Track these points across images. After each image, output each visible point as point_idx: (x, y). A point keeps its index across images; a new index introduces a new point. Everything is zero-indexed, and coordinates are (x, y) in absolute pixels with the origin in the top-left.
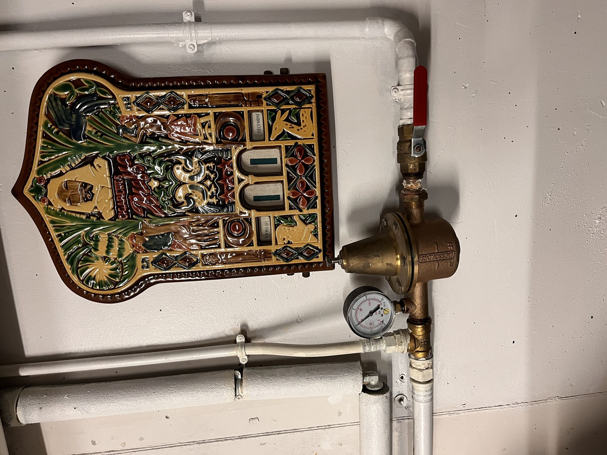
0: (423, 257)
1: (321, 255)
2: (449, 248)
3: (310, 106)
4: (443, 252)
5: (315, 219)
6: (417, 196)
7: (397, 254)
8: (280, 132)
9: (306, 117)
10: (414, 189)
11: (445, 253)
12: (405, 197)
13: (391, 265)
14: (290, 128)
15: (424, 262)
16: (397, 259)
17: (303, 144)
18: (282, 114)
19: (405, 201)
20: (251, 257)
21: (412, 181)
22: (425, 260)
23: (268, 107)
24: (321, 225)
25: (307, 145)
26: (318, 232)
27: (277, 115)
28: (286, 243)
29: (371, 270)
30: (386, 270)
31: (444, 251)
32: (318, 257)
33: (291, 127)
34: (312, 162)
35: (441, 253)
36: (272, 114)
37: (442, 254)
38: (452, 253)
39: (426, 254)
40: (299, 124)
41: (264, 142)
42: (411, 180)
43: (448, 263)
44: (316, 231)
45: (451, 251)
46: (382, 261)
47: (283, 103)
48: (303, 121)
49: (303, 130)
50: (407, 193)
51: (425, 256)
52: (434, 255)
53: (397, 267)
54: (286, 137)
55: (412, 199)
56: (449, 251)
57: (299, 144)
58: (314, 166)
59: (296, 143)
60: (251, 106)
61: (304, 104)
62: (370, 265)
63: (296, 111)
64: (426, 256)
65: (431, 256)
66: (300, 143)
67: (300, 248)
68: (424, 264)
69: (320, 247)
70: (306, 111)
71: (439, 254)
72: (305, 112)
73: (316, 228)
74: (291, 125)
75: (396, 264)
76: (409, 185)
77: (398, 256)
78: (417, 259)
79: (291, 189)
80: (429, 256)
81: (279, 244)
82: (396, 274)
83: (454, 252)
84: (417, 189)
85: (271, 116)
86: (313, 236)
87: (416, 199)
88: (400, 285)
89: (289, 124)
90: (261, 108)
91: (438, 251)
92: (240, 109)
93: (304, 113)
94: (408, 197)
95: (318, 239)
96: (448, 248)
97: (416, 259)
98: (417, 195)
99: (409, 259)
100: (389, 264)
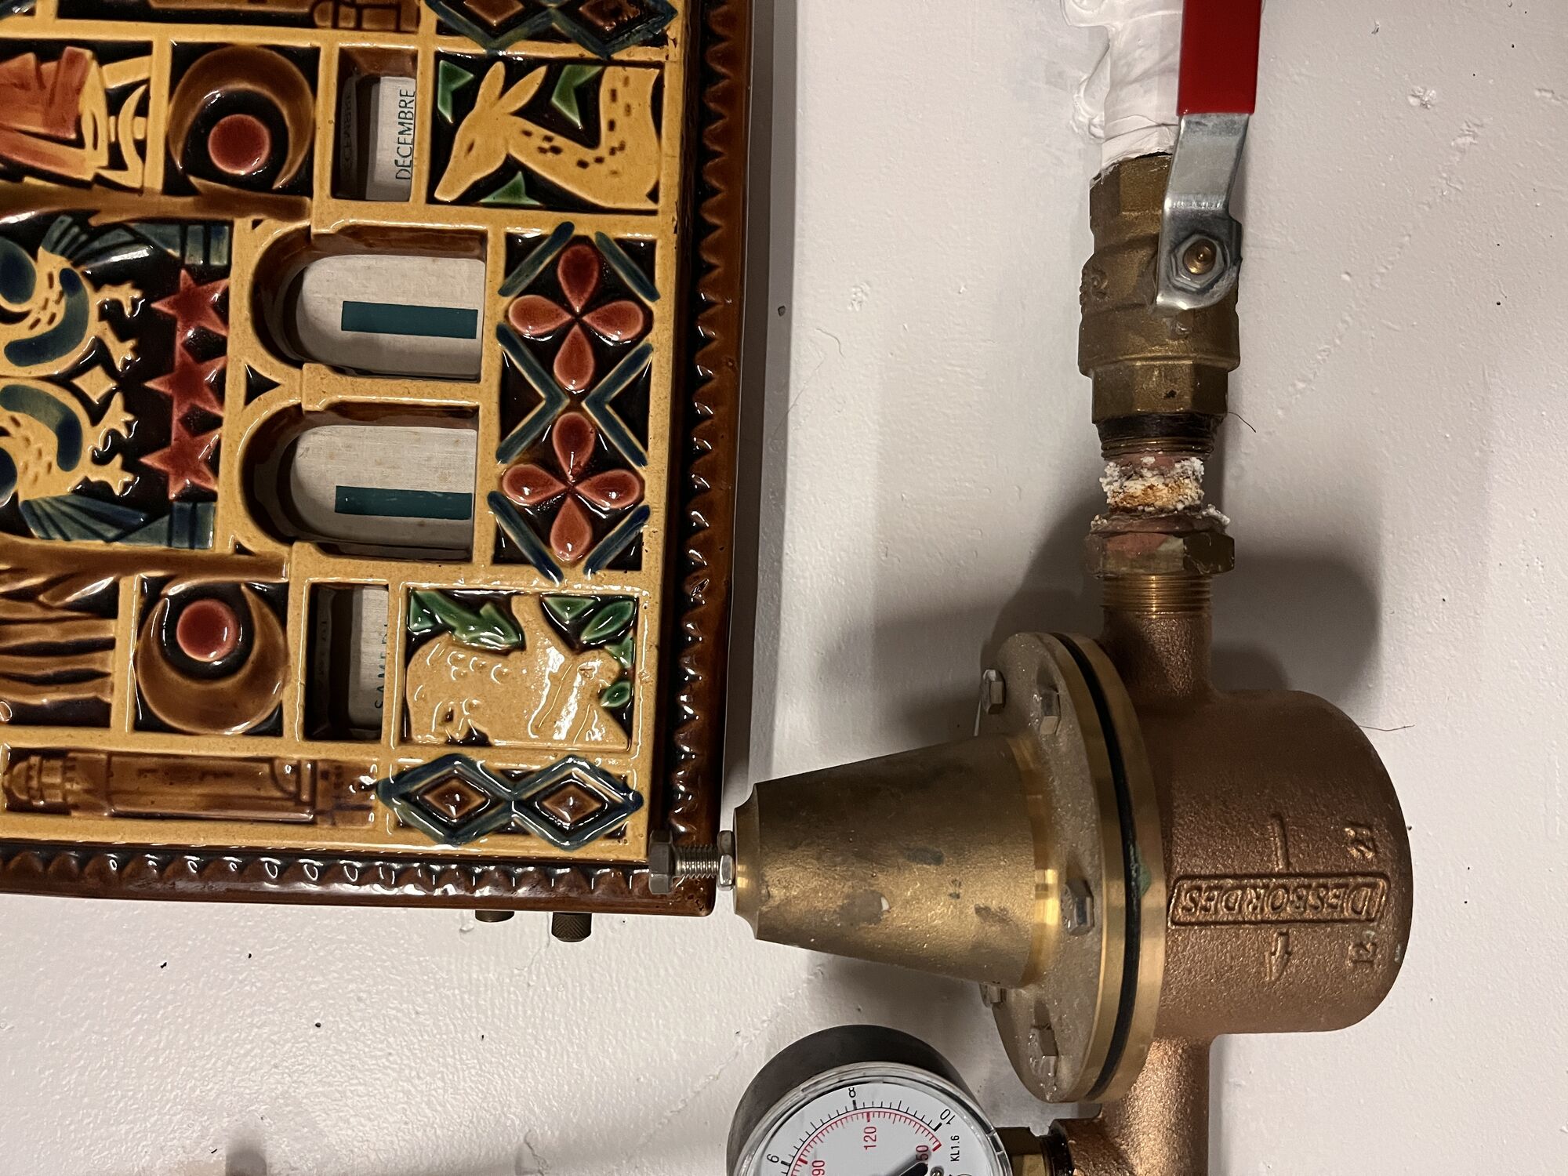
0: (1199, 889)
1: (636, 824)
2: (1354, 852)
3: (655, 59)
4: (1318, 875)
5: (626, 627)
6: (1177, 544)
7: (1042, 864)
8: (488, 166)
9: (628, 109)
10: (1162, 510)
11: (1330, 882)
12: (1112, 545)
13: (1001, 917)
14: (542, 150)
15: (1199, 924)
16: (1043, 890)
17: (600, 235)
18: (509, 83)
19: (1111, 566)
20: (262, 793)
21: (1149, 460)
22: (1206, 909)
23: (444, 44)
24: (654, 661)
25: (620, 241)
26: (632, 699)
27: (483, 84)
28: (458, 737)
29: (889, 936)
30: (976, 946)
31: (1321, 868)
32: (618, 835)
33: (546, 145)
34: (638, 329)
35: (1306, 881)
36: (459, 76)
37: (1308, 887)
38: (1374, 886)
39: (1216, 877)
40: (589, 137)
41: (405, 204)
42: (1150, 453)
43: (1344, 949)
44: (622, 691)
45: (1364, 875)
46: (951, 890)
47: (522, 30)
48: (612, 125)
49: (603, 169)
50: (1120, 526)
51: (1210, 889)
52: (1266, 887)
53: (1041, 939)
54: (514, 191)
55: (1148, 558)
56: (1353, 874)
57: (578, 231)
58: (647, 350)
59: (565, 229)
60: (358, 27)
61: (623, 46)
62: (885, 906)
63: (581, 73)
64: (1216, 888)
65: (1243, 888)
66: (585, 226)
67: (528, 773)
68: (1198, 938)
69: (639, 780)
70: (631, 80)
71: (1295, 882)
72: (626, 81)
73: (625, 677)
74: (548, 139)
75: (1037, 919)
76: (1136, 487)
77: (1051, 876)
78: (1162, 901)
79: (514, 458)
80: (1234, 888)
81: (417, 737)
82: (1031, 974)
83: (1382, 883)
84: (1180, 506)
85: (455, 86)
86: (607, 717)
87: (1170, 557)
88: (1051, 1048)
89: (539, 131)
90: (408, 42)
91: (1288, 864)
92: (303, 37)
93: (619, 86)
94: (1129, 545)
95: (629, 732)
96: (1345, 854)
97: (1154, 899)
98: (1178, 535)
99: (1110, 895)
100: (994, 915)
